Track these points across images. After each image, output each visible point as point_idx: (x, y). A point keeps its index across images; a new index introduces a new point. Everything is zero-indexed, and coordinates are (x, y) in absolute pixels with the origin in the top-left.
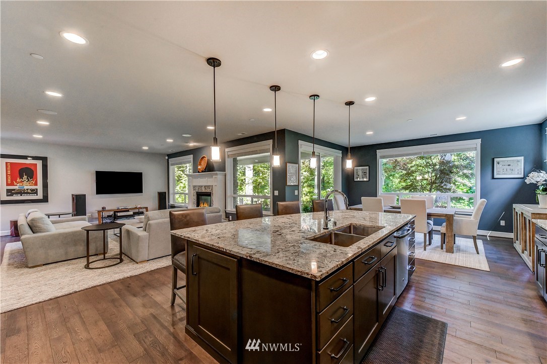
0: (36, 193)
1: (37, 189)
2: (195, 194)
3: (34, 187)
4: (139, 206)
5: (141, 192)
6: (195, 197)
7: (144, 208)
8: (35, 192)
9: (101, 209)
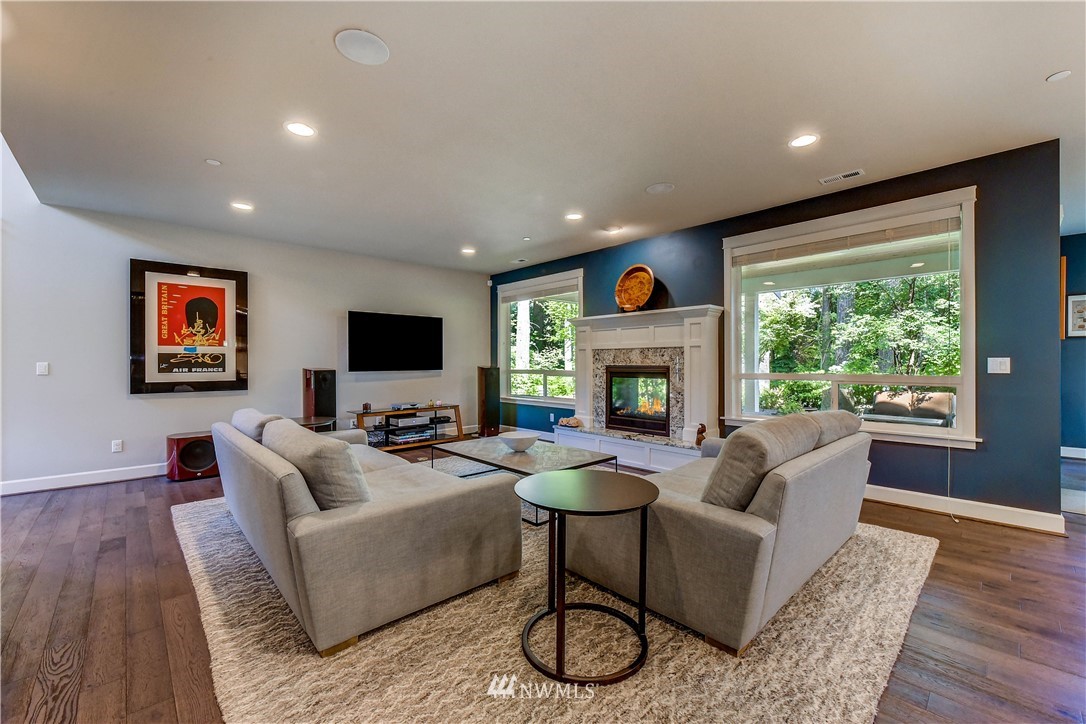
0: (222, 365)
1: (224, 355)
2: (602, 372)
3: (216, 350)
4: (438, 403)
5: (439, 366)
6: (602, 381)
7: (452, 407)
8: (218, 361)
9: (360, 409)
